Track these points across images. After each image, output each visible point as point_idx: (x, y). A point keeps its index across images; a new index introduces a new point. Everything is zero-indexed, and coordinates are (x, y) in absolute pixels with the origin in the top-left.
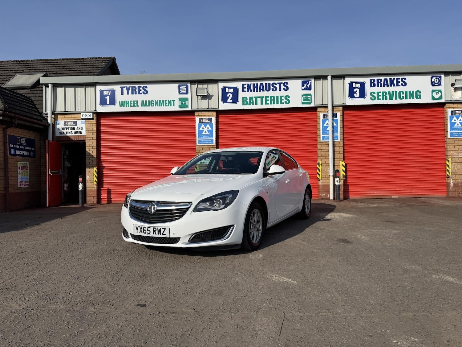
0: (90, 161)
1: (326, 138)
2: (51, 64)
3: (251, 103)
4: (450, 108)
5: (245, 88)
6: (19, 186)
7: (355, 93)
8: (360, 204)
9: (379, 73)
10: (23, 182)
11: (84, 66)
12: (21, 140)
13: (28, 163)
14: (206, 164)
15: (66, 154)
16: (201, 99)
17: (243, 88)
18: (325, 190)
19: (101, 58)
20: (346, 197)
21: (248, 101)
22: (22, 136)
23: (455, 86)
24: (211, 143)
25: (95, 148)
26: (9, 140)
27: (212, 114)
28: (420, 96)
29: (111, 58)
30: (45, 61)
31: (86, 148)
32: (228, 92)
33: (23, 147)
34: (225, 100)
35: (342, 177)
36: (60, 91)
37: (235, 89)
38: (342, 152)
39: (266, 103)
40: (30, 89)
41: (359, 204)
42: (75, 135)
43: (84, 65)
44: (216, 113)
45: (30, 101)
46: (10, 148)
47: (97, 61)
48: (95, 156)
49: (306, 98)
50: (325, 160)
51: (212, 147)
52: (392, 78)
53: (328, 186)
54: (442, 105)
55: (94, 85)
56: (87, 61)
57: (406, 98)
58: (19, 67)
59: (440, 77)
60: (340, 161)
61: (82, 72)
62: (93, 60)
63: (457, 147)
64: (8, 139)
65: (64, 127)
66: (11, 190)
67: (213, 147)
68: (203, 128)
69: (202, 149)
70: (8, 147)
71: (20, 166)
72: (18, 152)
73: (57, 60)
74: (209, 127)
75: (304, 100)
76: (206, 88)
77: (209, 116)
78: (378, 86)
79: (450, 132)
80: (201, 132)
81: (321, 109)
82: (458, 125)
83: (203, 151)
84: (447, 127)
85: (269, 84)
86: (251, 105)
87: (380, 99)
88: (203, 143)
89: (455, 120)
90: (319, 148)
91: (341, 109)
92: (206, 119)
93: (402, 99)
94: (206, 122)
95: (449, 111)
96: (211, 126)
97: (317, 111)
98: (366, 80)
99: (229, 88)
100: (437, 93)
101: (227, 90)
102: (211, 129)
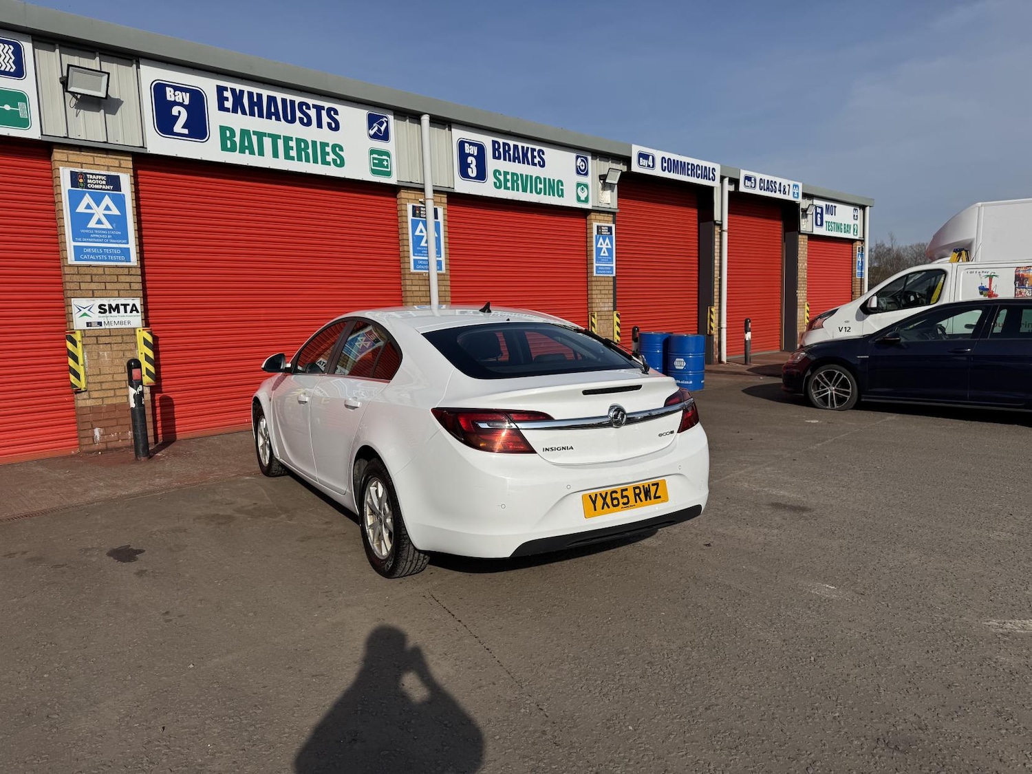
1: (420, 264)
3: (247, 148)
4: (595, 220)
5: (227, 99)
7: (469, 165)
9: (509, 131)
14: (107, 327)
16: (78, 106)
17: (221, 100)
21: (237, 139)
23: (607, 181)
24: (123, 258)
27: (120, 164)
28: (562, 190)
32: (173, 99)
34: (165, 124)
37: (197, 98)
38: (449, 299)
39: (288, 157)
44: (134, 162)
49: (380, 161)
51: (126, 271)
52: (526, 145)
54: (584, 213)
57: (545, 193)
59: (586, 159)
63: (603, 292)
67: (131, 272)
68: (88, 207)
69: (89, 277)
74: (112, 206)
75: (375, 165)
76: (109, 74)
77: (108, 168)
78: (505, 159)
79: (595, 265)
80: (81, 221)
81: (407, 194)
82: (604, 253)
83: (93, 286)
84: (592, 255)
85: (292, 102)
86: (245, 153)
87: (508, 189)
88: (91, 257)
89: (601, 244)
90: (408, 288)
91: (445, 200)
92: (100, 177)
93: (539, 193)
94: (101, 187)
95: (595, 225)
96: (120, 202)
97: (398, 196)
98: (487, 141)
99: (176, 88)
100: (583, 189)
101: (170, 94)
102: (119, 214)
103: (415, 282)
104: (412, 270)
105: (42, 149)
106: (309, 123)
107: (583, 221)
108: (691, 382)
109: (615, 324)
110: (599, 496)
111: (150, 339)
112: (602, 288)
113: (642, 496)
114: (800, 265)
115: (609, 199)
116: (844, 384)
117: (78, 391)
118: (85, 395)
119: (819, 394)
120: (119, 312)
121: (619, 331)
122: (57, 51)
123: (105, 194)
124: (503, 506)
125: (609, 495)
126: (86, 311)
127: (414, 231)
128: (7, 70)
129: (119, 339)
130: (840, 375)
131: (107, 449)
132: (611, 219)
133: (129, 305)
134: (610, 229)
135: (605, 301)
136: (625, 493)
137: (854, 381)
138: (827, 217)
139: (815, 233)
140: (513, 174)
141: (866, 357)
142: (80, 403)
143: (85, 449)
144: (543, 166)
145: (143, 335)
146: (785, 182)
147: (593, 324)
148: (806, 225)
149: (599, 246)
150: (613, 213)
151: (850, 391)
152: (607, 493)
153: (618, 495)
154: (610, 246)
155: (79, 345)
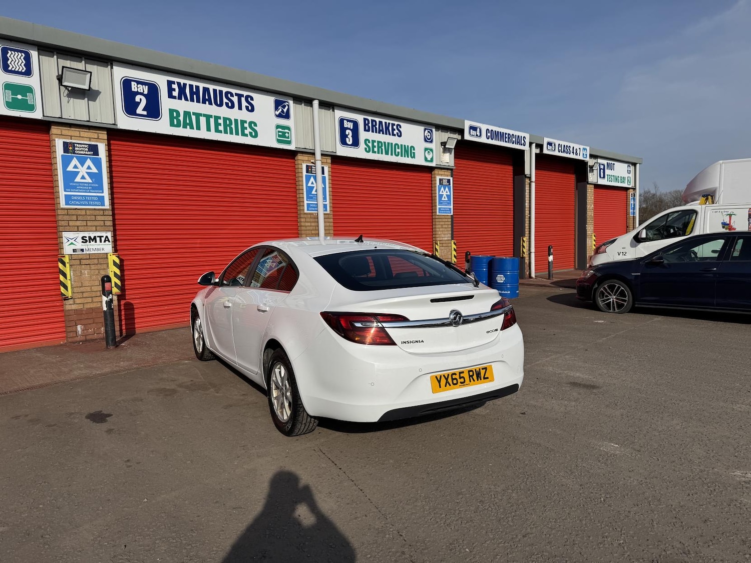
1: (312, 207)
3: (188, 124)
4: (438, 174)
5: (174, 90)
7: (347, 136)
9: (375, 112)
14: (88, 252)
16: (69, 96)
17: (170, 90)
21: (181, 118)
23: (447, 146)
24: (99, 203)
27: (98, 136)
28: (414, 153)
32: (136, 90)
34: (130, 108)
37: (153, 89)
38: (332, 232)
39: (217, 131)
44: (108, 135)
49: (283, 133)
51: (101, 212)
52: (388, 121)
54: (430, 170)
57: (402, 155)
59: (432, 131)
63: (444, 226)
67: (105, 213)
68: (75, 167)
69: (75, 217)
74: (92, 166)
75: (279, 136)
76: (91, 73)
77: (90, 139)
78: (373, 132)
79: (438, 207)
80: (70, 177)
81: (302, 157)
82: (445, 198)
83: (78, 223)
84: (436, 200)
85: (221, 92)
86: (186, 128)
87: (375, 152)
88: (77, 202)
89: (442, 192)
90: (303, 224)
91: (329, 161)
92: (84, 146)
93: (398, 155)
94: (84, 152)
95: (438, 178)
96: (98, 164)
97: (296, 159)
98: (360, 118)
99: (138, 83)
100: (429, 152)
101: (134, 87)
102: (97, 172)
103: (308, 220)
104: (306, 211)
105: (44, 126)
106: (232, 107)
107: (429, 175)
108: (509, 292)
109: (453, 249)
110: (443, 377)
111: (118, 261)
112: (443, 223)
113: (475, 377)
114: (588, 207)
115: (448, 159)
116: (622, 294)
117: (66, 299)
118: (71, 301)
119: (604, 301)
120: (96, 242)
121: (456, 255)
122: (55, 57)
123: (87, 158)
124: (372, 384)
125: (450, 377)
126: (73, 241)
127: (307, 183)
128: (20, 70)
129: (96, 261)
130: (619, 288)
131: (86, 341)
132: (449, 174)
133: (103, 237)
134: (449, 181)
135: (446, 233)
136: (462, 375)
137: (630, 292)
138: (608, 172)
139: (599, 183)
140: (379, 142)
141: (638, 274)
142: (68, 307)
143: (70, 340)
144: (400, 136)
145: (113, 258)
146: (576, 146)
147: (436, 250)
148: (592, 177)
149: (441, 193)
150: (451, 170)
151: (627, 299)
152: (448, 375)
153: (457, 377)
154: (448, 193)
155: (68, 265)
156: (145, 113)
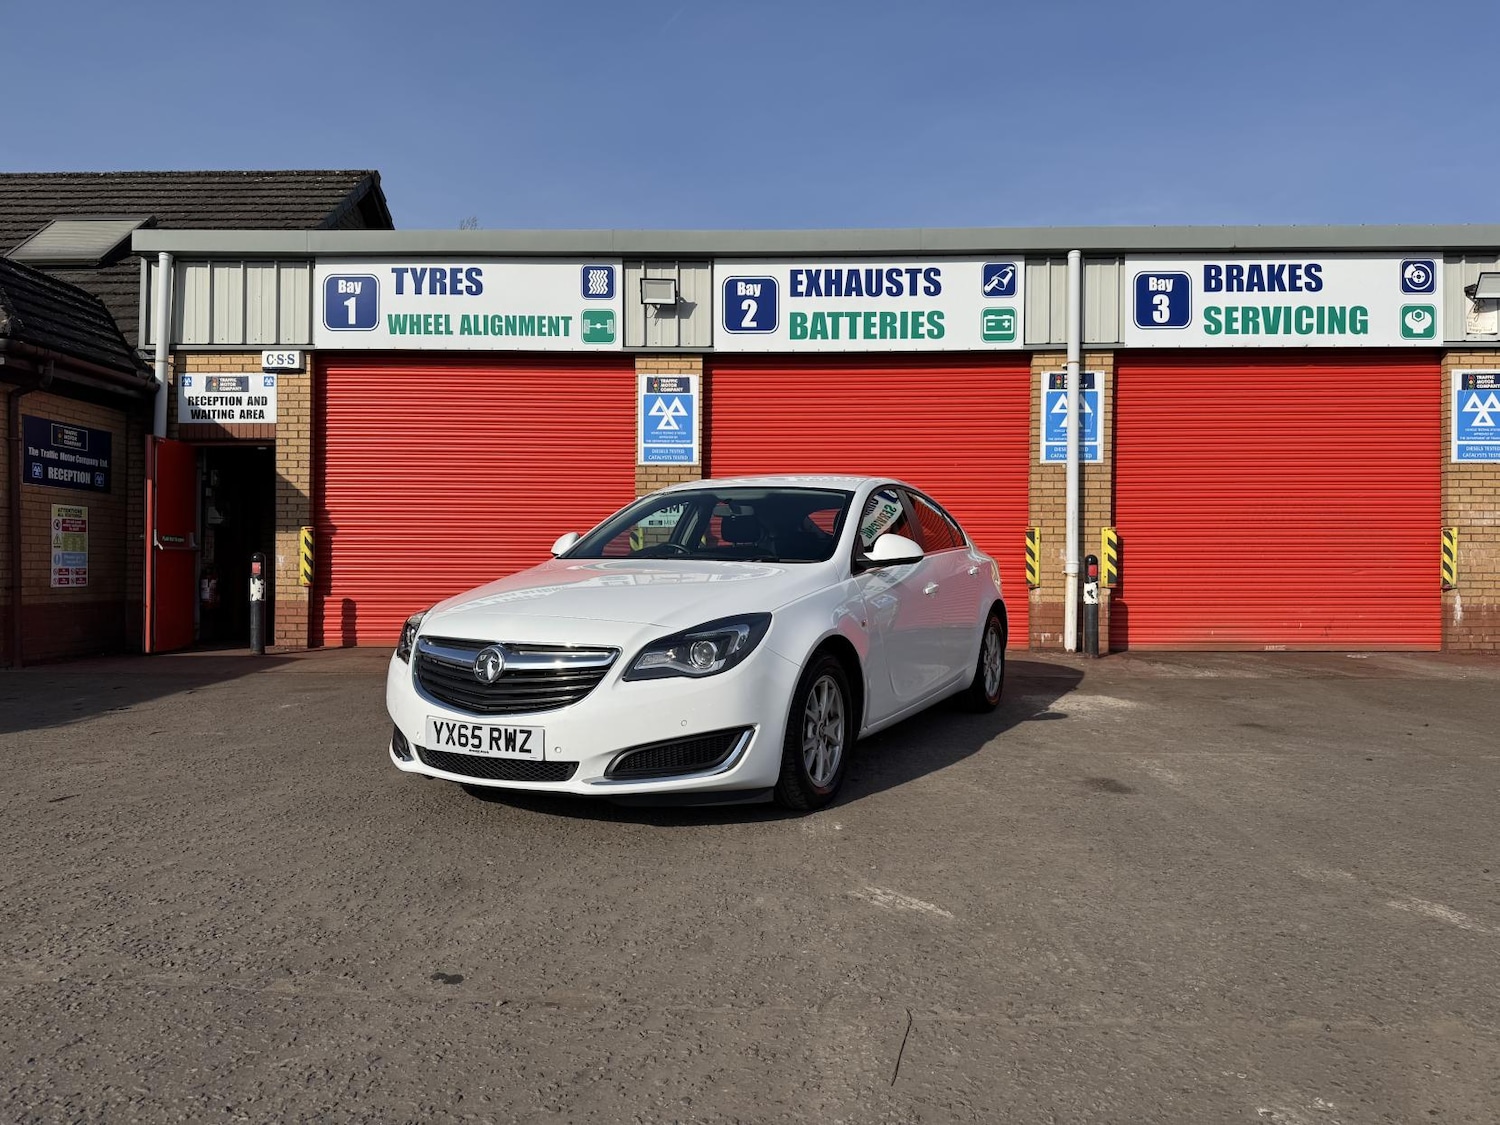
0: (288, 508)
1: (1057, 452)
2: (168, 187)
3: (819, 332)
4: (1459, 364)
5: (801, 283)
6: (54, 584)
7: (1155, 308)
8: (1163, 668)
9: (1235, 248)
10: (67, 570)
11: (276, 197)
12: (63, 434)
13: (85, 510)
14: (667, 526)
15: (212, 484)
16: (657, 316)
17: (795, 283)
18: (1050, 621)
19: (332, 173)
20: (1118, 646)
21: (809, 325)
22: (69, 421)
23: (1479, 296)
24: (687, 457)
25: (308, 464)
26: (25, 432)
27: (691, 366)
28: (1364, 323)
29: (363, 173)
30: (149, 179)
31: (278, 464)
32: (743, 294)
33: (71, 458)
34: (734, 321)
35: (1106, 579)
36: (196, 276)
37: (769, 287)
38: (1108, 500)
39: (868, 335)
40: (97, 267)
41: (1158, 667)
42: (243, 421)
43: (276, 193)
44: (705, 363)
45: (96, 308)
46: (29, 460)
47: (318, 182)
48: (307, 493)
49: (996, 323)
50: (1053, 523)
51: (688, 470)
52: (1277, 263)
53: (1060, 609)
54: (1436, 355)
55: (308, 259)
56: (285, 182)
57: (1320, 330)
58: (63, 195)
59: (1431, 265)
60: (1101, 527)
61: (270, 216)
62: (307, 179)
63: (1480, 491)
64: (20, 428)
65: (208, 394)
66: (28, 596)
67: (693, 472)
68: (660, 410)
69: (654, 476)
70: (21, 453)
71: (60, 519)
72: (53, 473)
73: (189, 175)
74: (681, 408)
75: (989, 329)
76: (674, 280)
77: (680, 371)
78: (1230, 290)
79: (1456, 443)
80: (652, 422)
81: (1043, 360)
82: (1483, 423)
84: (1448, 426)
85: (879, 272)
86: (814, 338)
87: (1235, 332)
88: (659, 457)
89: (1475, 407)
90: (1034, 486)
91: (1109, 361)
92: (672, 381)
94: (672, 390)
95: (1458, 374)
96: (687, 403)
97: (1029, 365)
98: (1193, 267)
99: (748, 282)
100: (1418, 315)
101: (741, 289)
102: (687, 415)
103: (1046, 477)
104: (1043, 460)
105: (624, 361)
106: (900, 293)
107: (1433, 368)
122: (643, 267)
123: (675, 396)
127: (1050, 408)
128: (602, 292)
140: (1247, 309)
144: (1317, 289)
149: (1467, 409)
154: (1498, 408)
156: (754, 324)
